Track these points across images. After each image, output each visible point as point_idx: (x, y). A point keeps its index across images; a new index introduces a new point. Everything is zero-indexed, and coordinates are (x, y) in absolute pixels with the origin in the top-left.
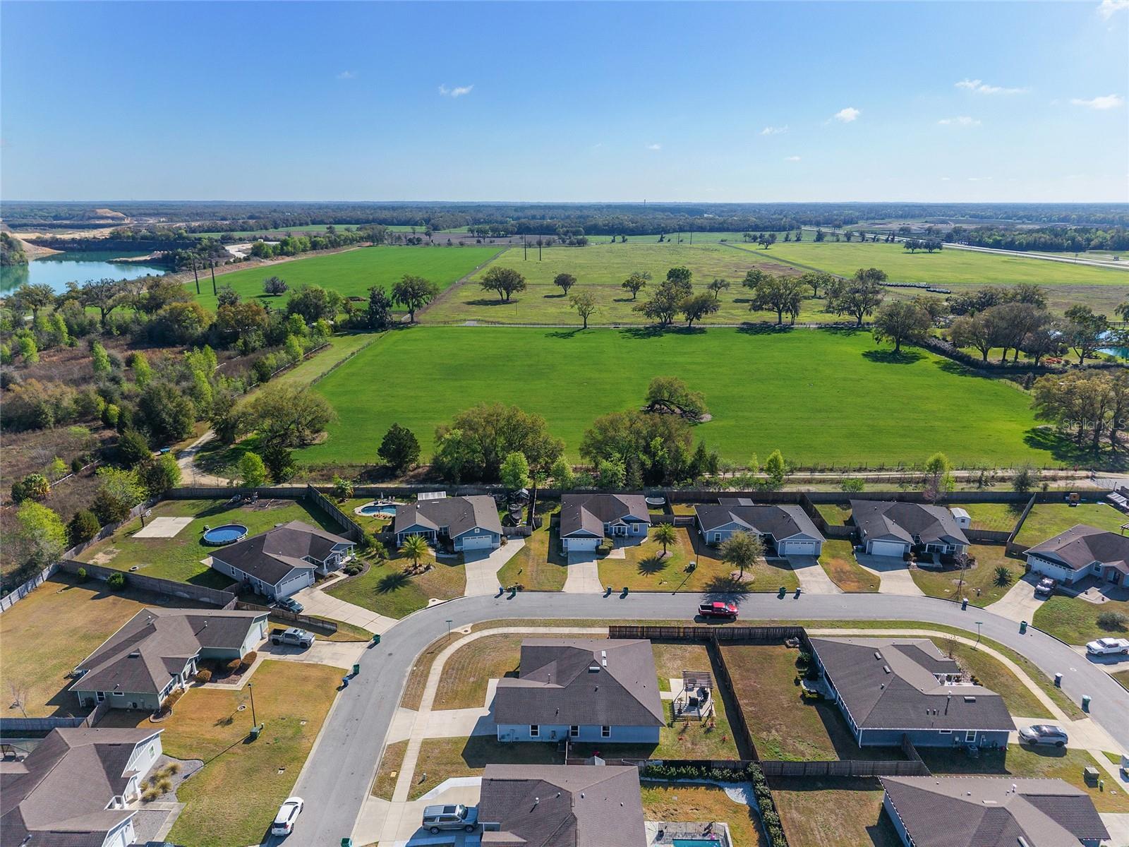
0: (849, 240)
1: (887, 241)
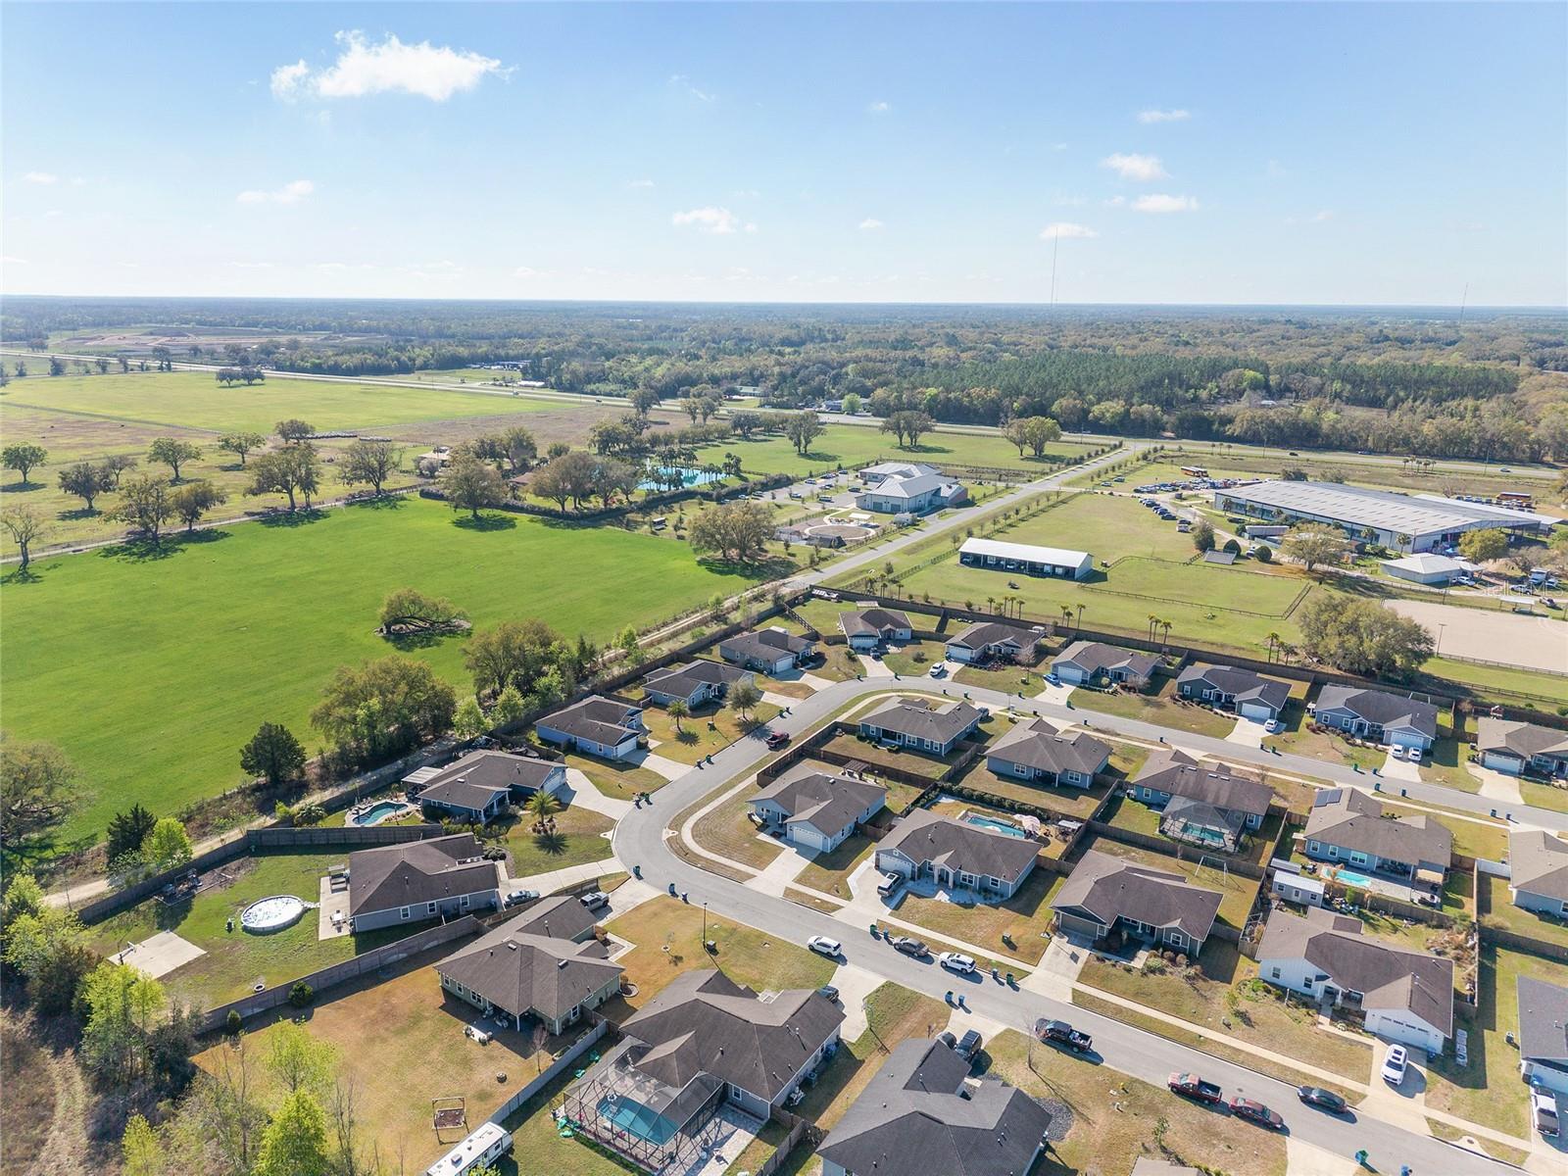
0: (104, 370)
1: (161, 368)
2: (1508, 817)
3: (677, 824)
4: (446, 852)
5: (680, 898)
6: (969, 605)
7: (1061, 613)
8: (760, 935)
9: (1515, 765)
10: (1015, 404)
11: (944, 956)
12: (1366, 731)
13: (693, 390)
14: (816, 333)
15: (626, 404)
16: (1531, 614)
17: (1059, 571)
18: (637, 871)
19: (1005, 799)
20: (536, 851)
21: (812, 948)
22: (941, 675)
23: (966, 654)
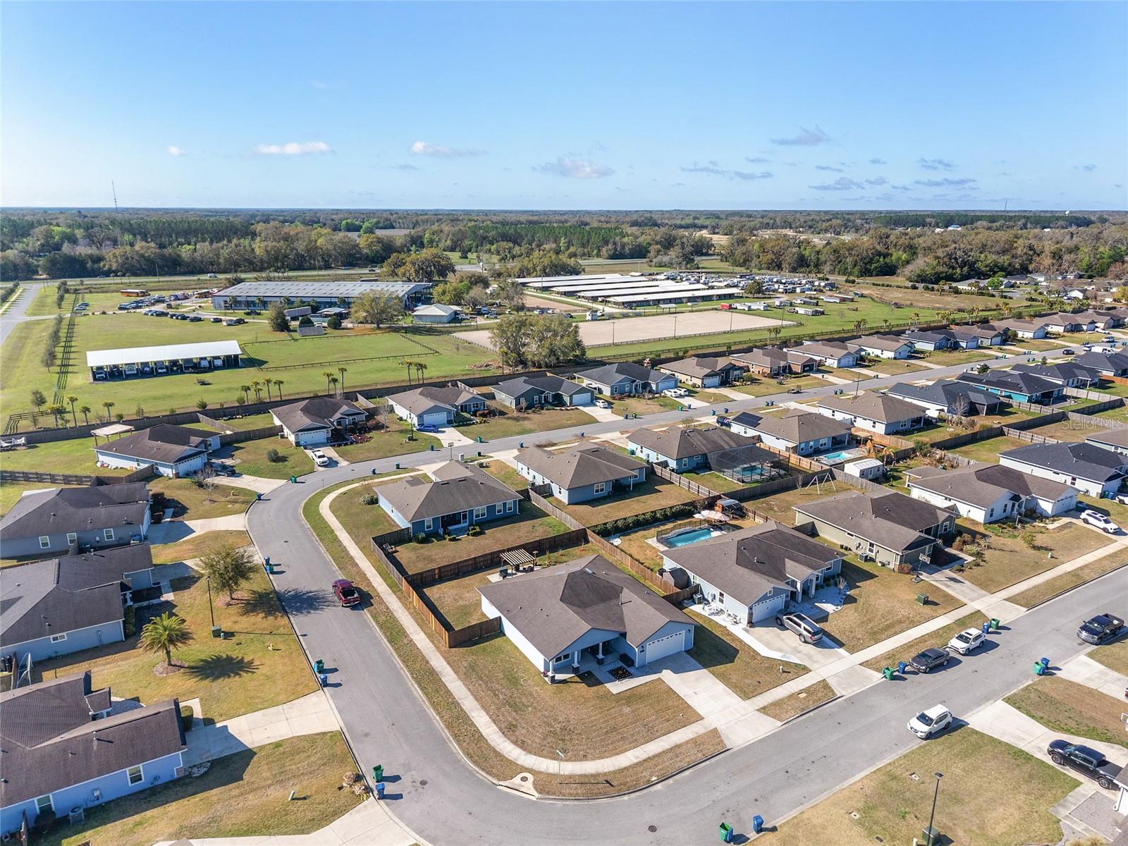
3: (492, 762)
6: (203, 407)
9: (717, 381)
12: (640, 389)
22: (331, 463)
23: (322, 435)
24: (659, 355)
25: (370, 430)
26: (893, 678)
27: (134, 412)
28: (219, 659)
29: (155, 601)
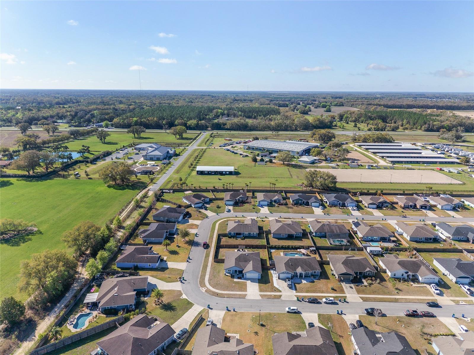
2: (385, 220)
3: (202, 284)
4: (140, 326)
5: (232, 311)
6: (214, 187)
7: (245, 185)
8: (270, 314)
9: (375, 206)
10: (164, 122)
11: (324, 300)
12: (341, 204)
13: (39, 123)
14: (69, 100)
15: (17, 129)
16: (335, 168)
17: (228, 173)
18: (209, 307)
19: (289, 246)
20: (165, 312)
21: (288, 312)
22: (229, 211)
23: (232, 203)
24: (369, 191)
25: (246, 203)
26: (298, 300)
27: (198, 186)
28: (175, 251)
29: (172, 236)
